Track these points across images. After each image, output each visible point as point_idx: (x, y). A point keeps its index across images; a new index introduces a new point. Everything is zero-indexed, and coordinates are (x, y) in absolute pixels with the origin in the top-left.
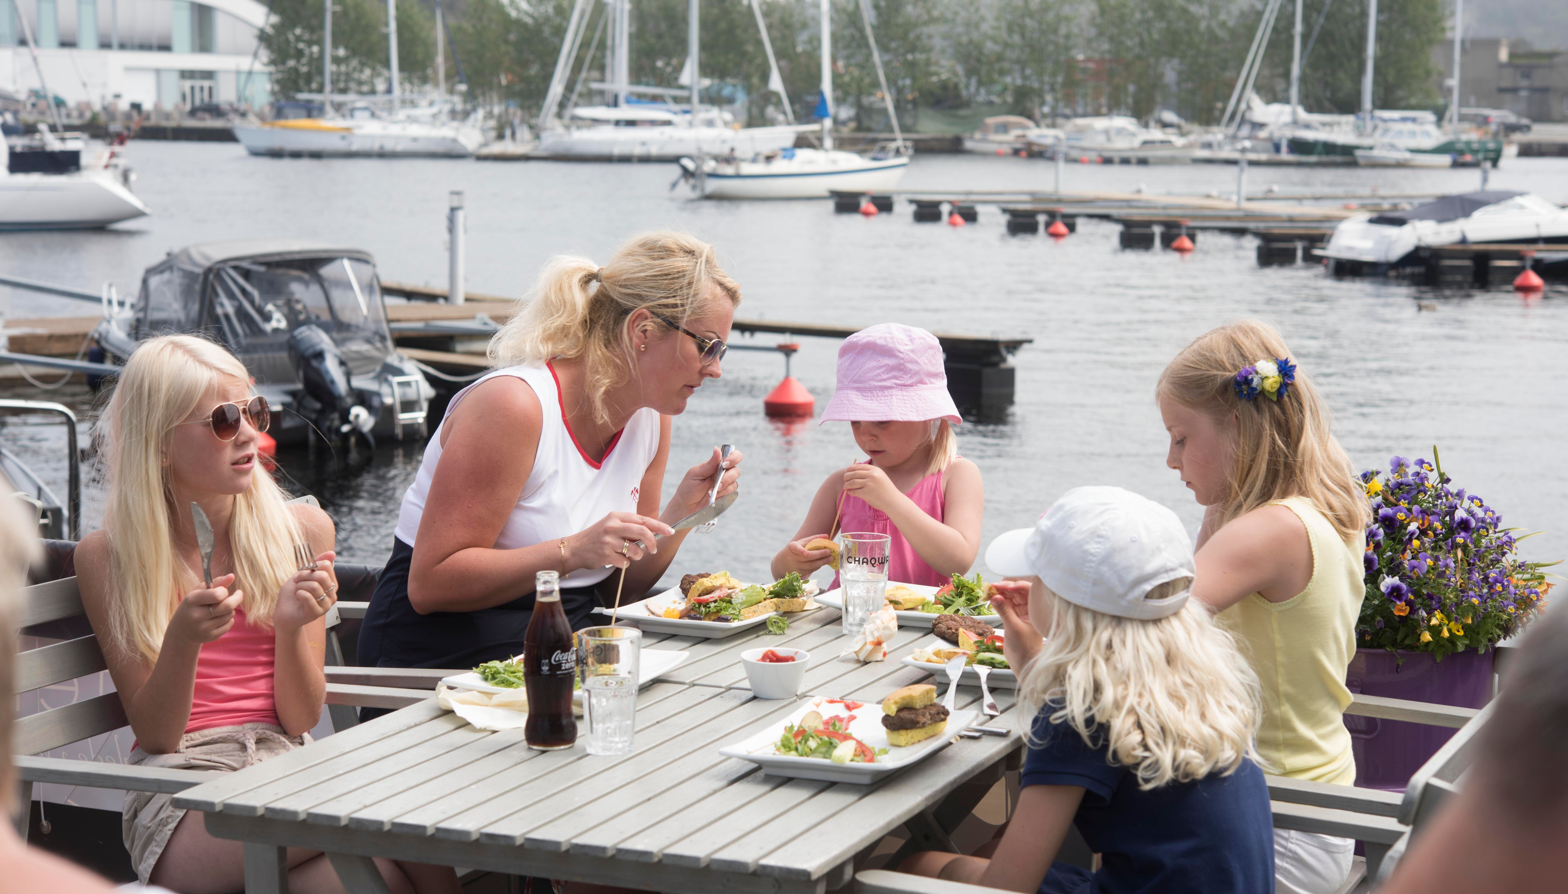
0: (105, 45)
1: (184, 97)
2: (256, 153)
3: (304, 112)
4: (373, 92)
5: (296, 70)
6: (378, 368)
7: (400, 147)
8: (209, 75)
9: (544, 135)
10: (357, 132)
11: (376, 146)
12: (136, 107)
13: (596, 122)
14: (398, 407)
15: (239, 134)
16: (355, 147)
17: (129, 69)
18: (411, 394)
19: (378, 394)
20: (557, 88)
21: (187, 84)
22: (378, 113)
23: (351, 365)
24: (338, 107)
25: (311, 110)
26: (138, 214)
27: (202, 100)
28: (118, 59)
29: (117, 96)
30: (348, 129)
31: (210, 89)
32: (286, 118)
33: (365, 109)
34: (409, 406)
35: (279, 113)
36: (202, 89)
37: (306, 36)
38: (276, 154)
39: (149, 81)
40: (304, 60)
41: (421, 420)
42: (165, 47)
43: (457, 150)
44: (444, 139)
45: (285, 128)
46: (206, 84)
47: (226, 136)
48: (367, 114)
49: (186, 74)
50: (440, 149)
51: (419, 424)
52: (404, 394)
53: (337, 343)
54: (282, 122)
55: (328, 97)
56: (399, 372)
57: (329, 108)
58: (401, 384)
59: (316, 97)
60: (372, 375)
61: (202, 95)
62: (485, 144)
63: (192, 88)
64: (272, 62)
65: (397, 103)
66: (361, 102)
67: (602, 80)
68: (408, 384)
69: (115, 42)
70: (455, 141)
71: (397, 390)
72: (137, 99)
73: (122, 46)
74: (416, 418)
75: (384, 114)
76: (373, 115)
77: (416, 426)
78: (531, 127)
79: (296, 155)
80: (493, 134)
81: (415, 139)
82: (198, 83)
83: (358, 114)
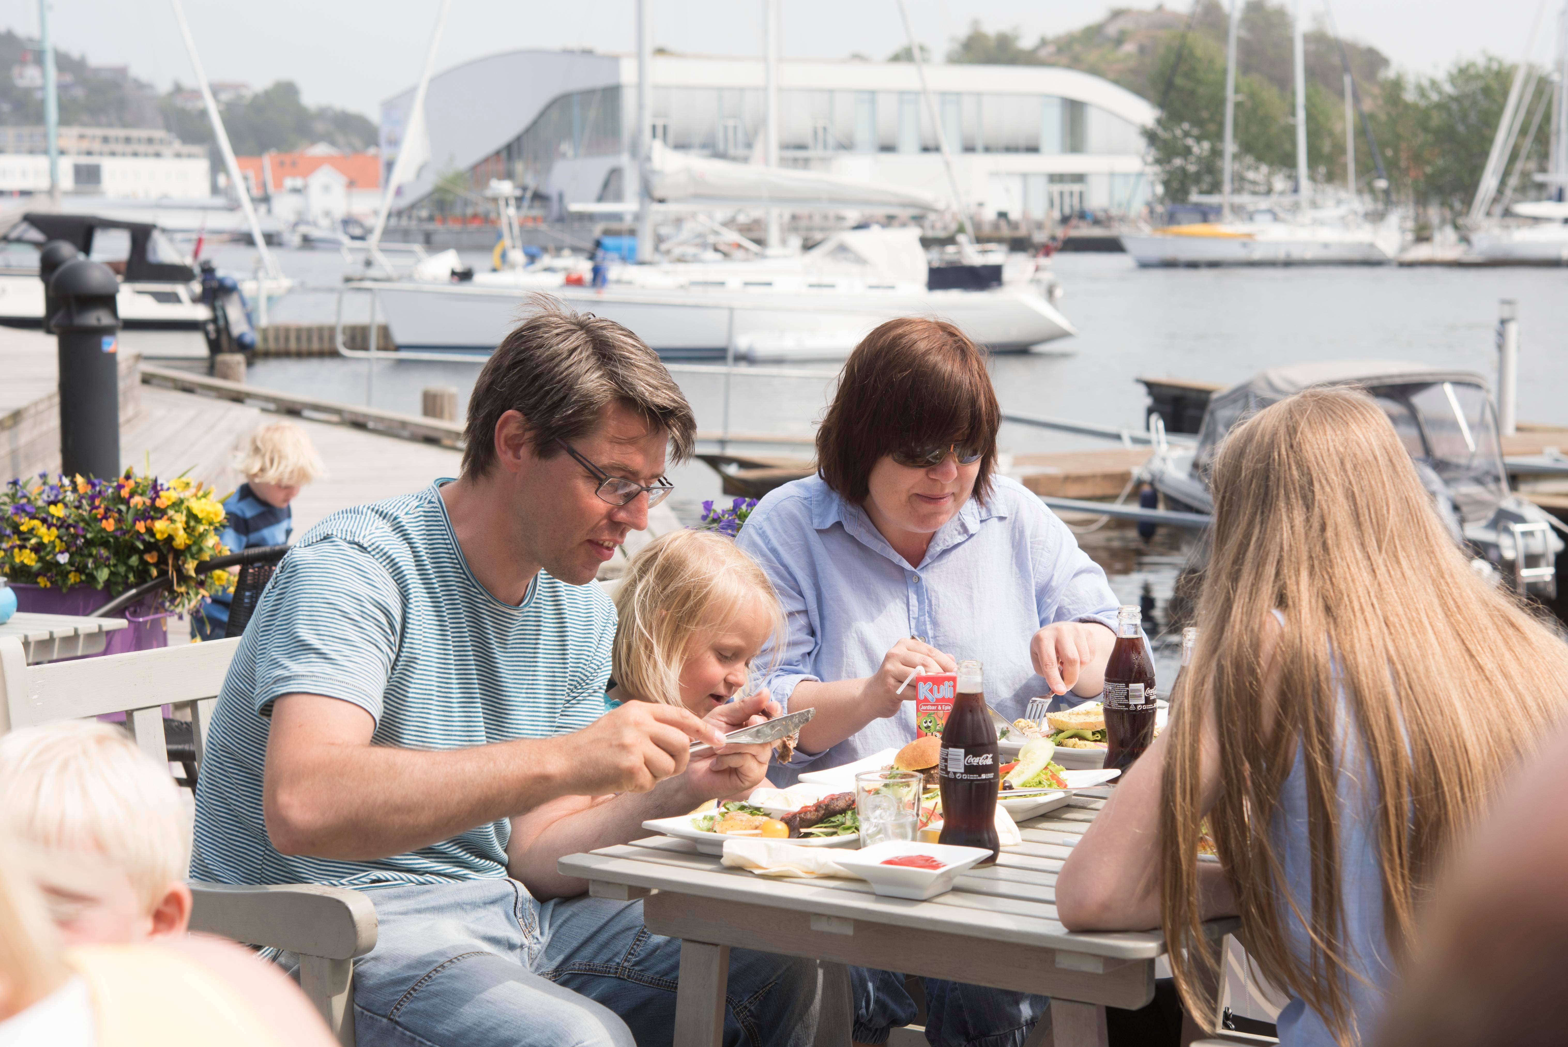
0: (969, 149)
1: (1052, 203)
2: (1145, 265)
3: (1198, 217)
4: (1269, 191)
5: (1183, 170)
6: (1491, 515)
7: (1309, 255)
8: (1079, 178)
9: (1475, 238)
10: (1260, 238)
11: (1281, 255)
12: (1003, 215)
13: (1536, 220)
14: (1521, 561)
15: (1127, 243)
16: (1257, 255)
17: (994, 174)
18: (1536, 546)
19: (1496, 546)
20: (1489, 182)
21: (1056, 188)
22: (1281, 214)
23: (1465, 509)
24: (1237, 210)
25: (1205, 214)
26: (1064, 335)
27: (1072, 207)
28: (982, 162)
29: (981, 205)
30: (1249, 236)
31: (1081, 194)
32: (1179, 223)
33: (1270, 211)
34: (1532, 560)
35: (1171, 219)
36: (1071, 194)
37: (1195, 131)
38: (1170, 264)
39: (1016, 185)
40: (1193, 159)
41: (1548, 578)
42: (1033, 149)
43: (1375, 256)
44: (1360, 244)
45: (1179, 235)
46: (1076, 188)
47: (1113, 246)
48: (1268, 217)
49: (1055, 178)
50: (1356, 255)
51: (1545, 582)
52: (1527, 546)
53: (1447, 482)
54: (1175, 229)
55: (1224, 198)
56: (1520, 519)
57: (1227, 211)
58: (1524, 534)
59: (1213, 200)
60: (1484, 523)
61: (1072, 201)
62: (1403, 249)
63: (1061, 194)
64: (1158, 161)
65: (1304, 204)
66: (1264, 203)
67: (1543, 170)
68: (1531, 534)
69: (979, 145)
70: (1372, 246)
71: (1520, 541)
72: (1003, 208)
73: (987, 149)
74: (1542, 576)
75: (1288, 217)
76: (1276, 218)
77: (1541, 586)
78: (1456, 227)
79: (1193, 265)
80: (1410, 237)
81: (1326, 246)
82: (1067, 187)
83: (1258, 217)
